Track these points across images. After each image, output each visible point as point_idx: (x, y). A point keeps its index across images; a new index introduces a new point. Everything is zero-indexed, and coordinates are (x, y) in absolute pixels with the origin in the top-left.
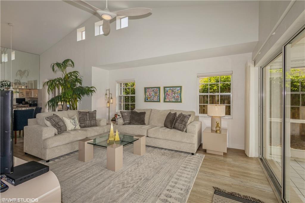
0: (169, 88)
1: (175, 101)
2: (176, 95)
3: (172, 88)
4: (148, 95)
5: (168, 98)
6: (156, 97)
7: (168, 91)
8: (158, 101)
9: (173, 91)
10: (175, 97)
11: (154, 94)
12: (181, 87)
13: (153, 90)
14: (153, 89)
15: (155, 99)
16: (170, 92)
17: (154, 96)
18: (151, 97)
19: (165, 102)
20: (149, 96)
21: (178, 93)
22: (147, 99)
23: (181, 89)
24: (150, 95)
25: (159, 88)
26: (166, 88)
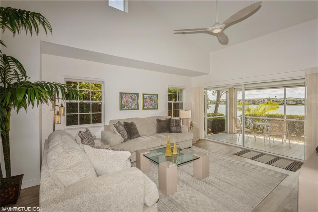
0: (147, 96)
1: (152, 108)
2: (153, 102)
3: (150, 96)
4: (124, 102)
5: (146, 105)
6: (134, 104)
7: (146, 98)
8: (137, 108)
9: (151, 98)
10: (153, 104)
11: (131, 101)
12: (157, 95)
13: (131, 97)
14: (131, 95)
15: (133, 107)
16: (148, 100)
17: (132, 103)
18: (128, 104)
19: (143, 109)
20: (126, 104)
21: (155, 100)
22: (124, 107)
23: (157, 97)
24: (127, 102)
25: (138, 94)
26: (144, 95)
